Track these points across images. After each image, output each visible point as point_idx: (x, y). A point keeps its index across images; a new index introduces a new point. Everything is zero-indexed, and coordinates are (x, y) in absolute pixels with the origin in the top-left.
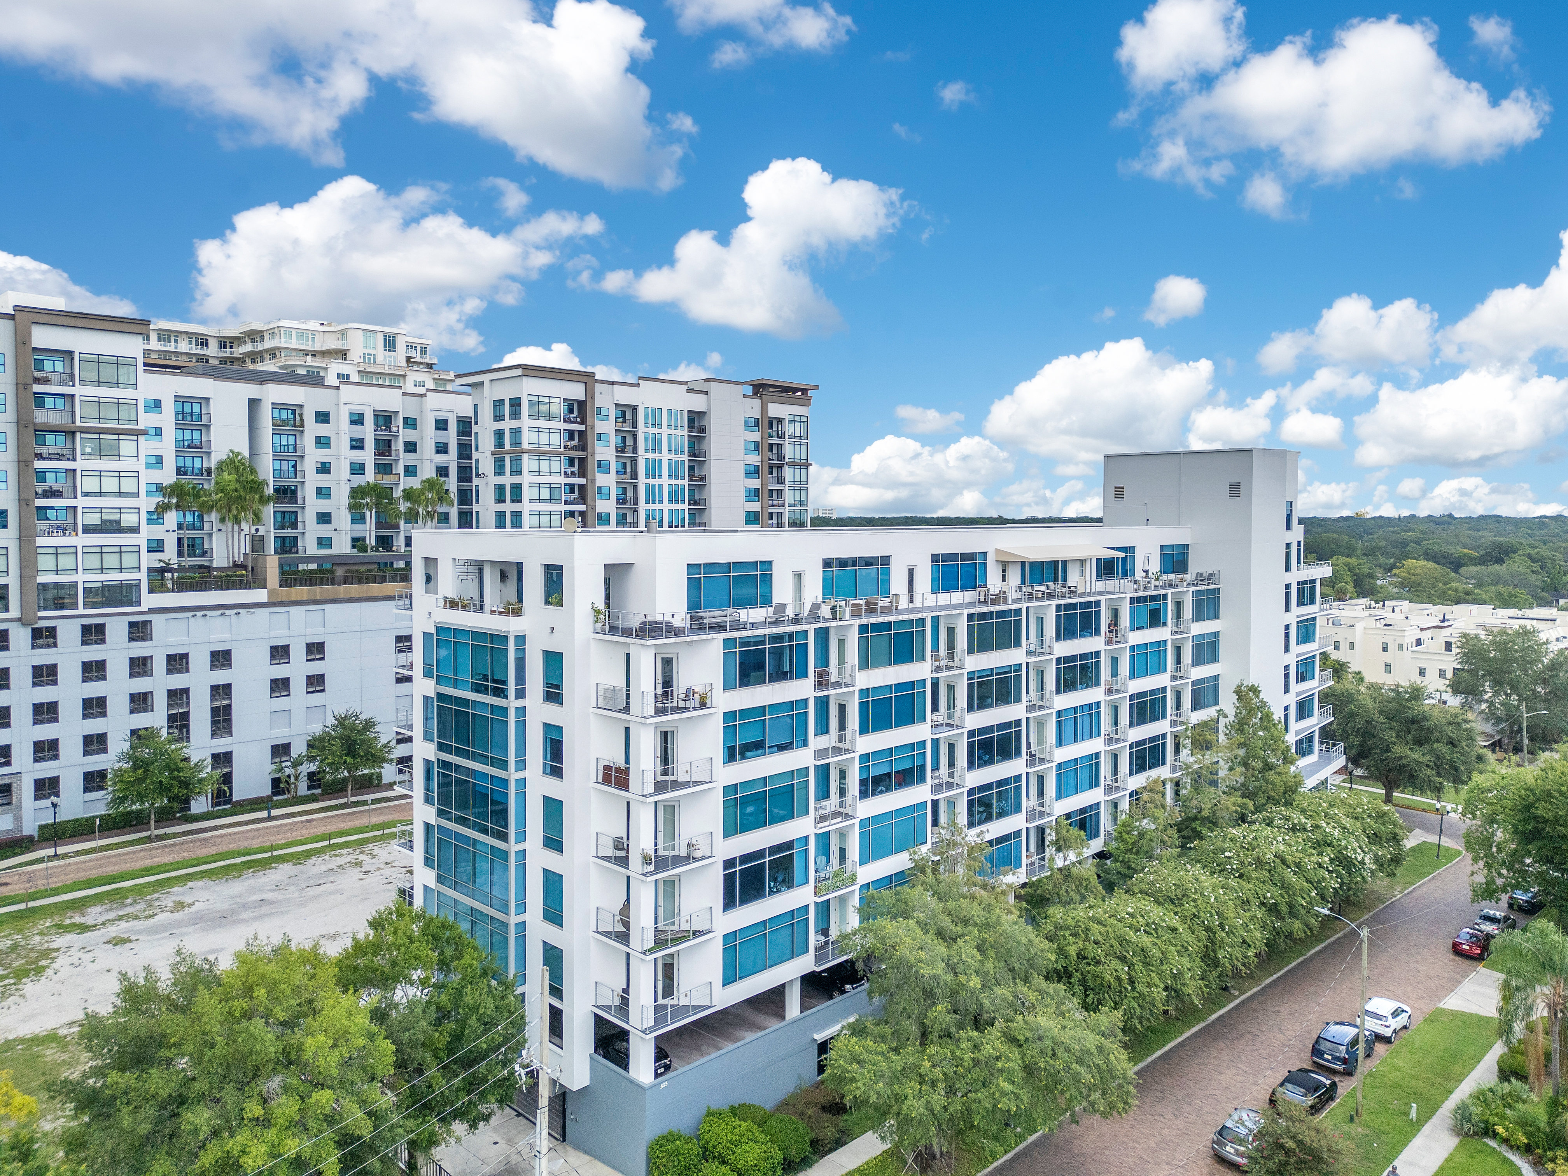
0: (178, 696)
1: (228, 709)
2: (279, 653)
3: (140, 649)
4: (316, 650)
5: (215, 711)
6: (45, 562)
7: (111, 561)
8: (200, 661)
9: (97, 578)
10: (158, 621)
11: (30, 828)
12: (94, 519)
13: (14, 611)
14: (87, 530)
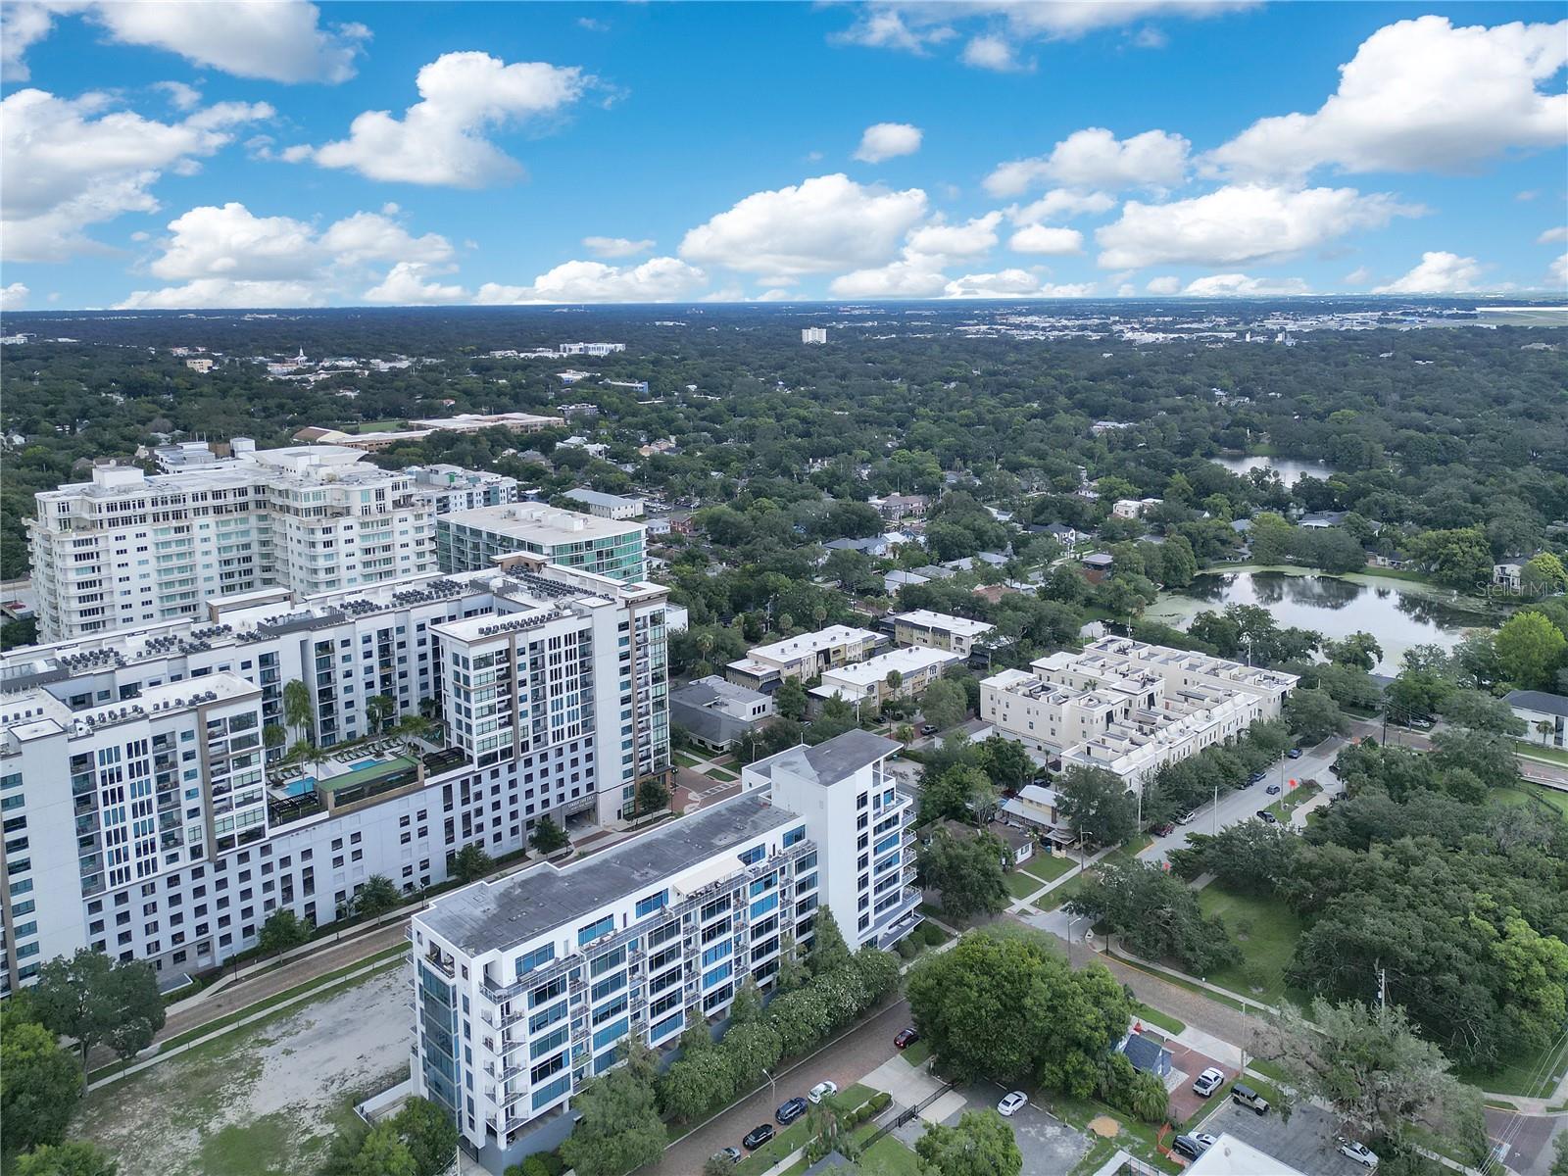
0: (287, 879)
1: (312, 879)
2: (337, 844)
3: (266, 860)
4: (356, 837)
5: (305, 882)
6: (219, 828)
7: (250, 818)
8: (296, 858)
9: (243, 830)
10: (274, 843)
11: (218, 963)
12: (241, 799)
13: (205, 857)
14: (239, 805)
